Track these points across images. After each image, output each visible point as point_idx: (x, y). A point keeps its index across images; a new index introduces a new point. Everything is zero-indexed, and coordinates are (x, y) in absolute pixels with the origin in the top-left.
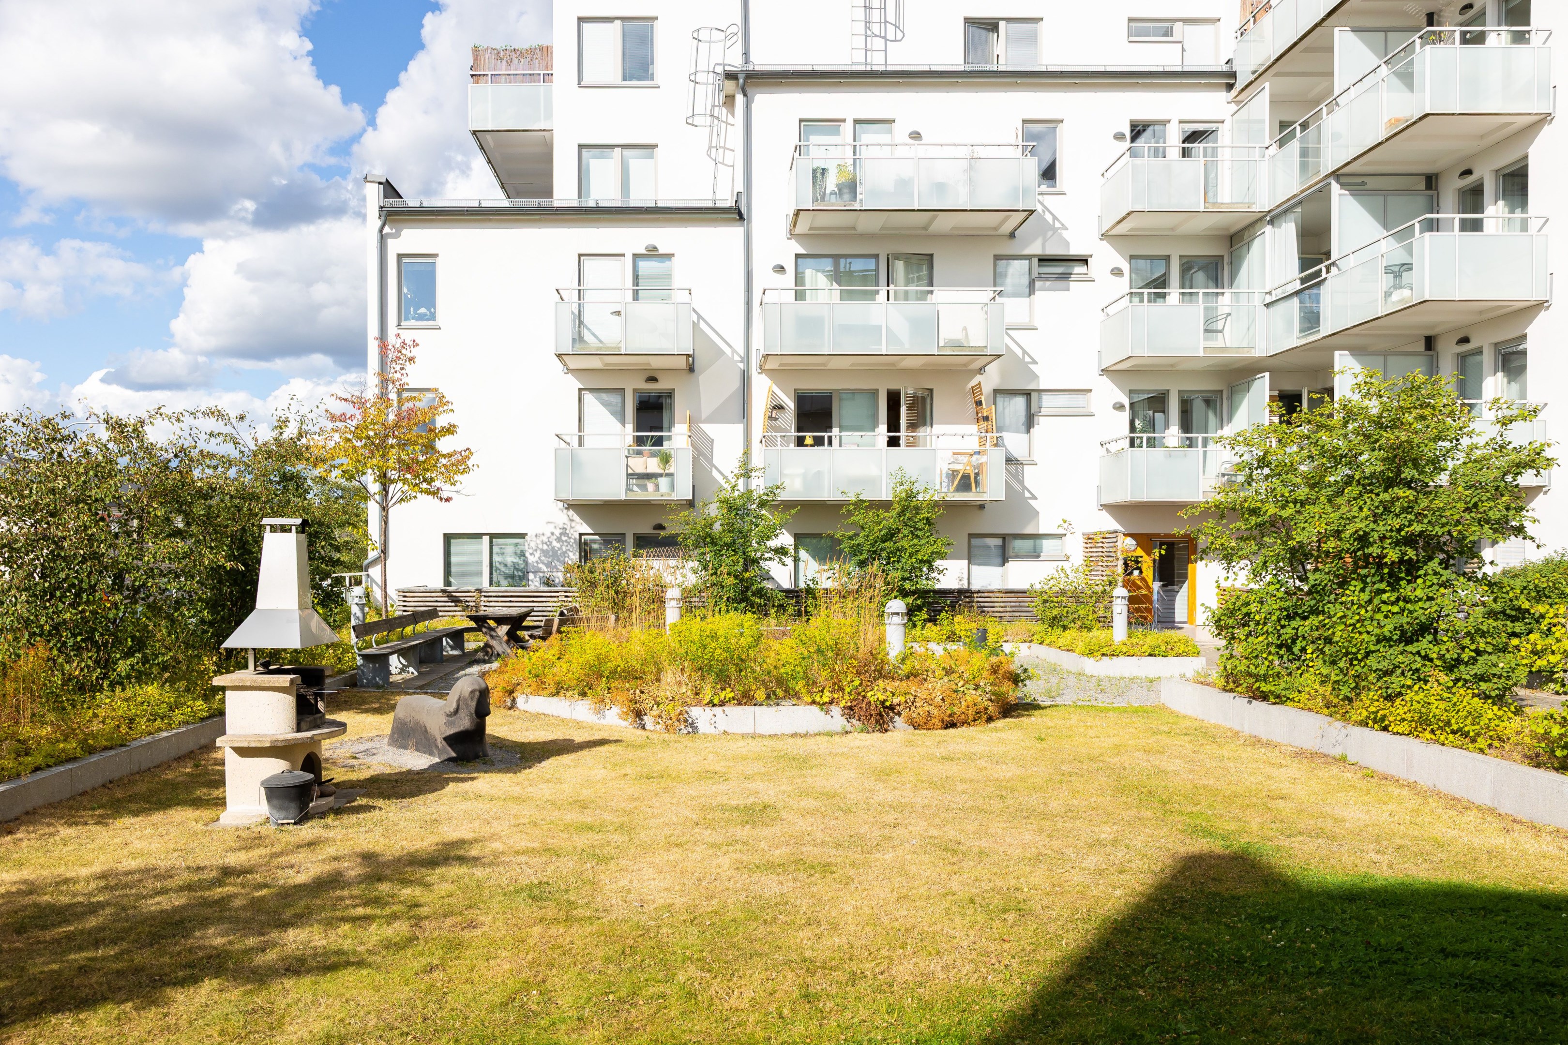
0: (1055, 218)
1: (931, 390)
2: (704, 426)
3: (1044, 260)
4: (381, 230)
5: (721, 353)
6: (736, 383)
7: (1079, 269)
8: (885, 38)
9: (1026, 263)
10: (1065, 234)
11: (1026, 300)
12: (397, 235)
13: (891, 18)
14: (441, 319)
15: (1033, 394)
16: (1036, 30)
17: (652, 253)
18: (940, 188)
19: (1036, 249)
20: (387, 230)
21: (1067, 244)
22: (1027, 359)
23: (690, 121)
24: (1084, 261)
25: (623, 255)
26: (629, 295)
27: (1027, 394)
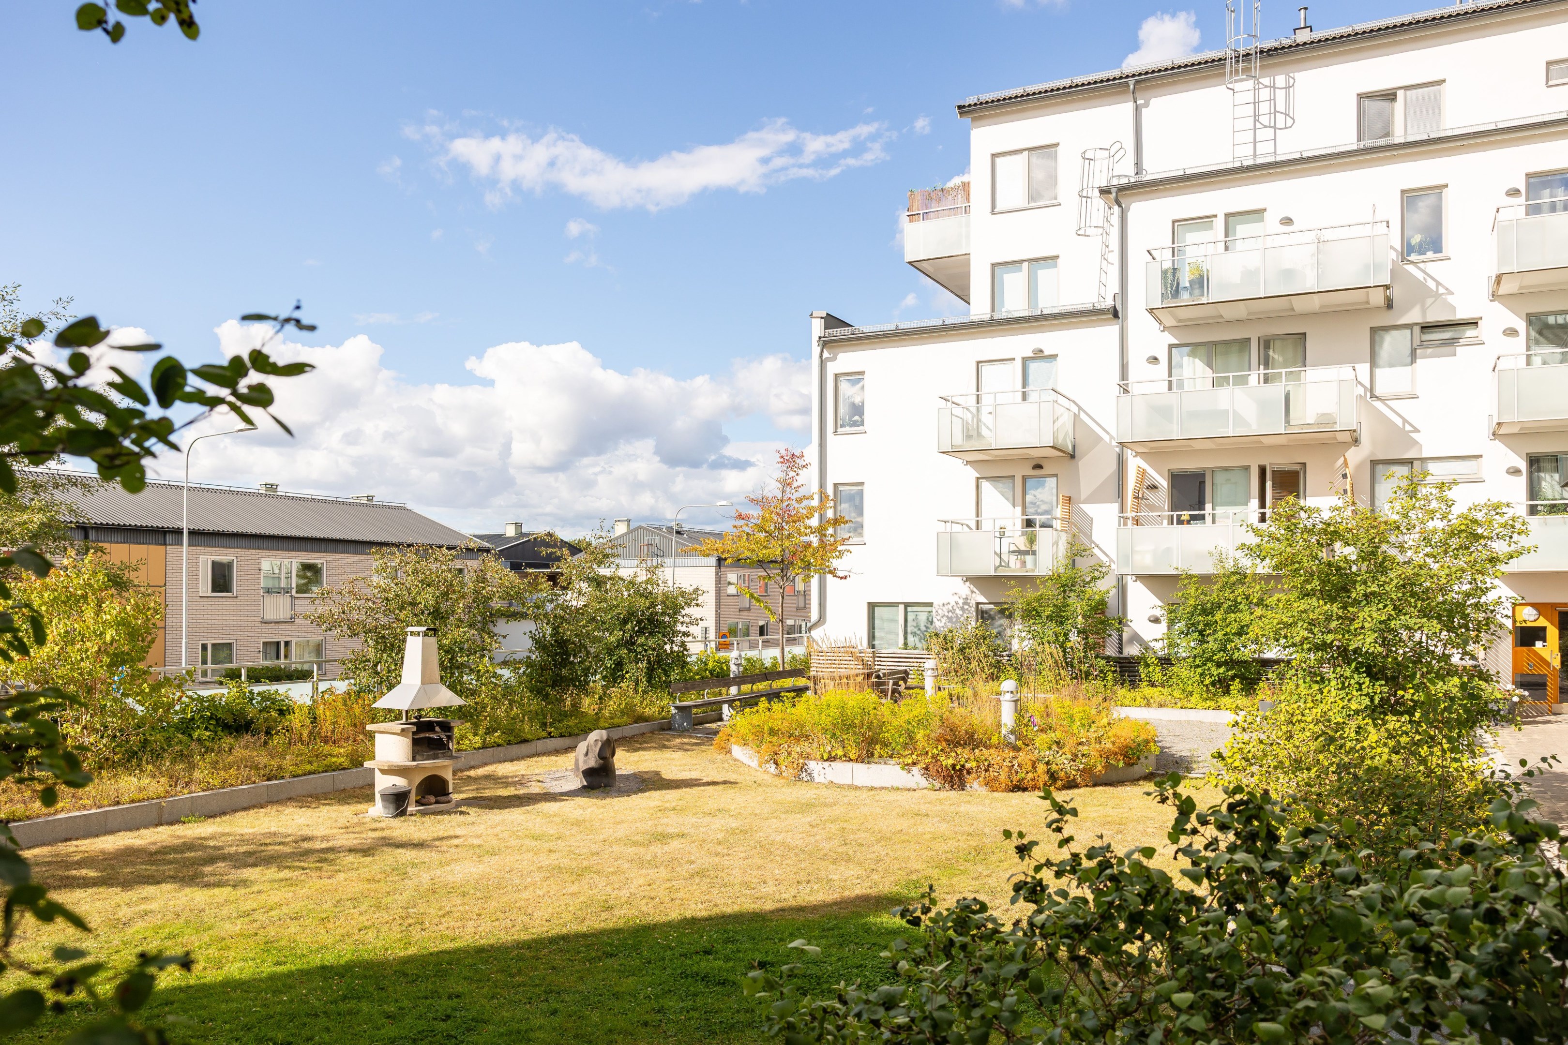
0: (1438, 284)
1: (1305, 464)
2: (1084, 507)
3: (1426, 328)
4: (821, 356)
5: (1101, 439)
6: (1113, 466)
7: (1470, 332)
8: (1275, 127)
9: (1408, 332)
10: (1450, 299)
11: (1409, 369)
12: (834, 359)
13: (1281, 107)
14: (867, 426)
15: (1415, 462)
16: (1439, 92)
17: (1039, 355)
18: (1288, 274)
19: (1414, 316)
20: (826, 354)
21: (1453, 308)
22: (1408, 428)
23: (1082, 232)
24: (1474, 323)
25: (1014, 359)
26: (1019, 396)
27: (1410, 462)
